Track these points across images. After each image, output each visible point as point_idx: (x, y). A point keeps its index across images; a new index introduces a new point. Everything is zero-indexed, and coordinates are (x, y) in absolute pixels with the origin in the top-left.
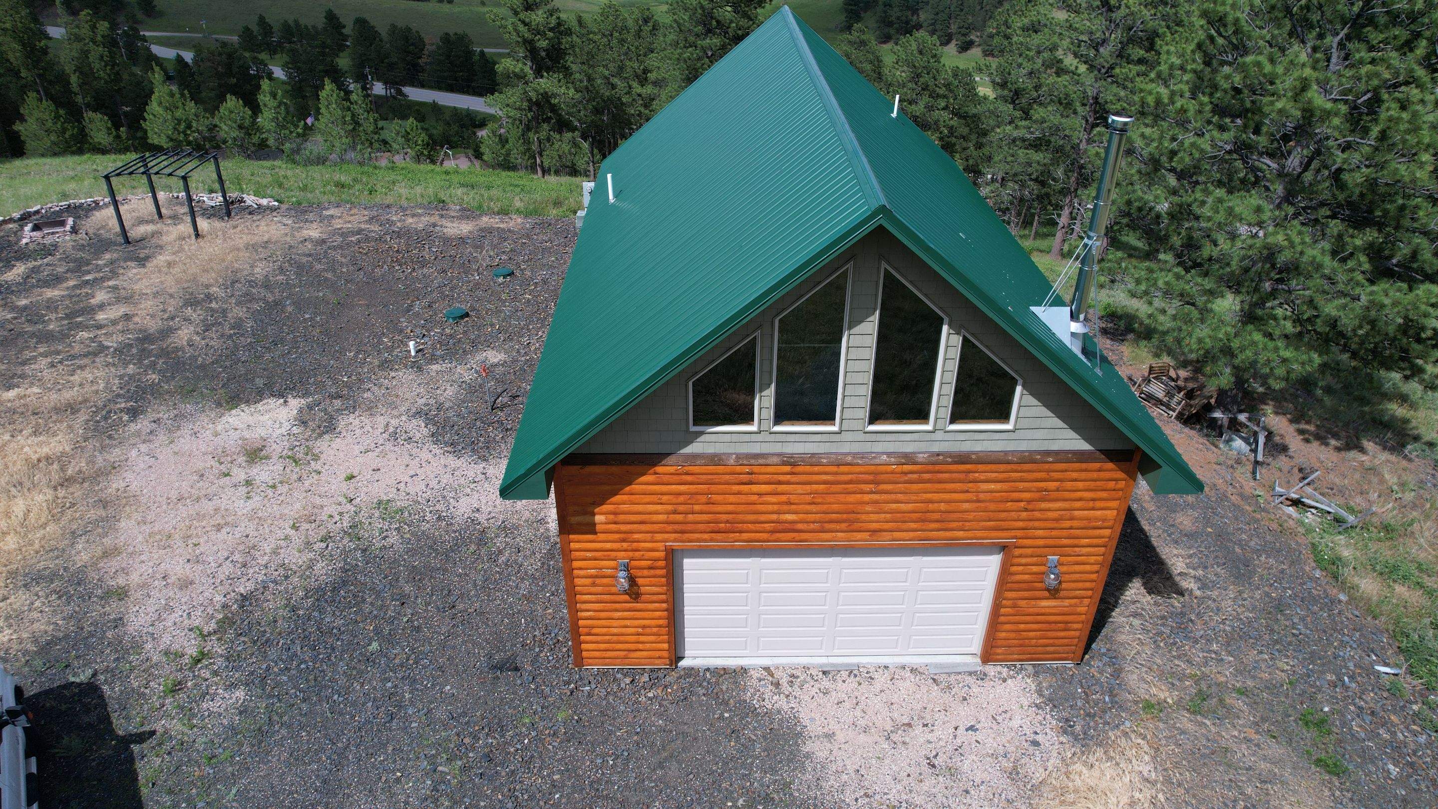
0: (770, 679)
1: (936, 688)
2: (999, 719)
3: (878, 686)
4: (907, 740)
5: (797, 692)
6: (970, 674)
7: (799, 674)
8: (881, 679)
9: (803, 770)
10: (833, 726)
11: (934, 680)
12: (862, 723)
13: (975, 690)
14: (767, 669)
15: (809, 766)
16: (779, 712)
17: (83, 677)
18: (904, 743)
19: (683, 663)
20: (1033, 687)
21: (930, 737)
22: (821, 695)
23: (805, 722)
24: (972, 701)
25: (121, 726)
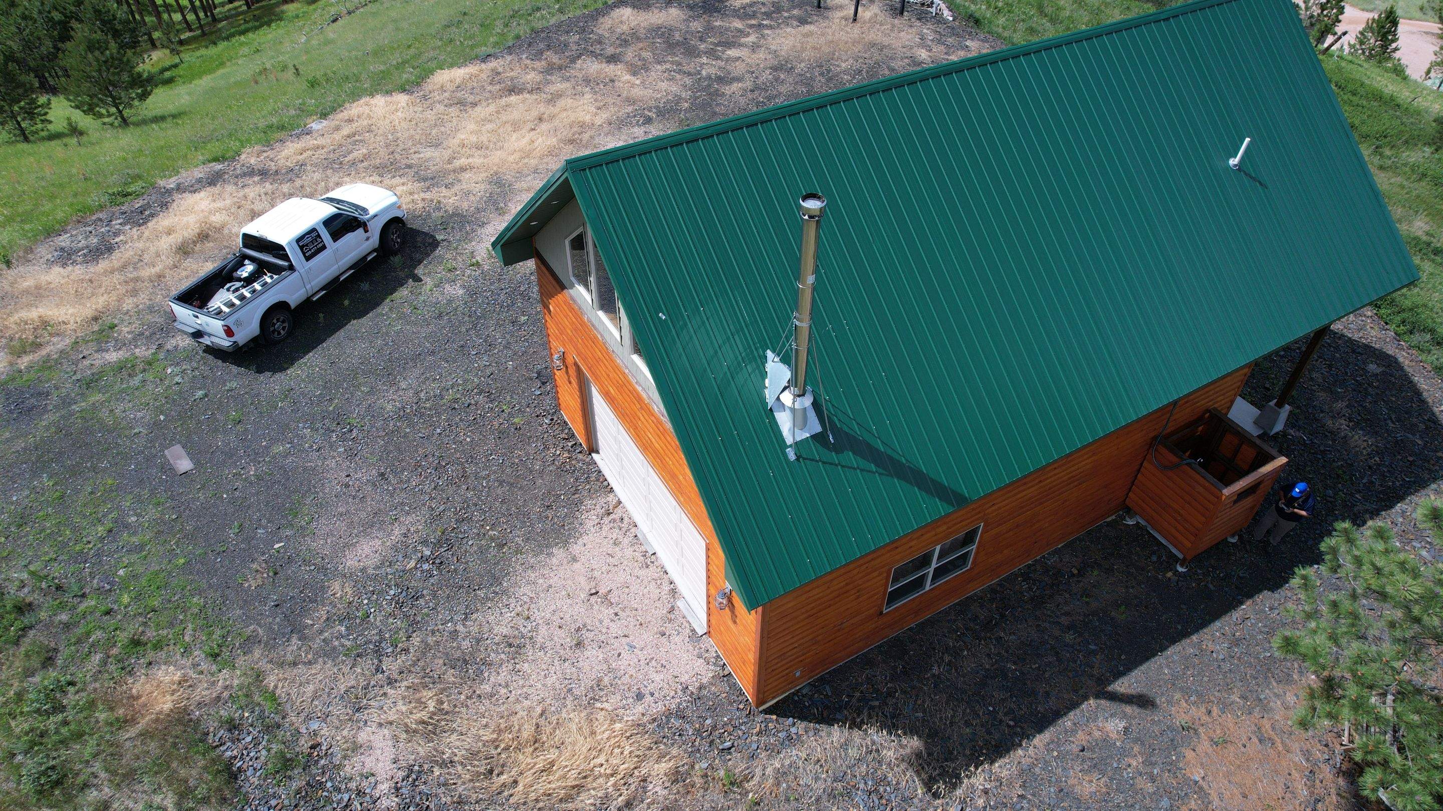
0: (611, 508)
1: (665, 612)
2: (654, 663)
3: (642, 573)
4: (596, 607)
5: (605, 528)
6: (693, 630)
7: (625, 522)
8: (652, 572)
9: (535, 556)
10: (583, 559)
11: (673, 607)
12: (596, 574)
13: (677, 639)
14: (620, 502)
15: (542, 557)
16: (581, 524)
17: (439, 237)
18: (592, 606)
19: (594, 455)
20: (705, 681)
21: (606, 622)
22: (611, 542)
23: (580, 542)
24: (664, 640)
25: (420, 271)
